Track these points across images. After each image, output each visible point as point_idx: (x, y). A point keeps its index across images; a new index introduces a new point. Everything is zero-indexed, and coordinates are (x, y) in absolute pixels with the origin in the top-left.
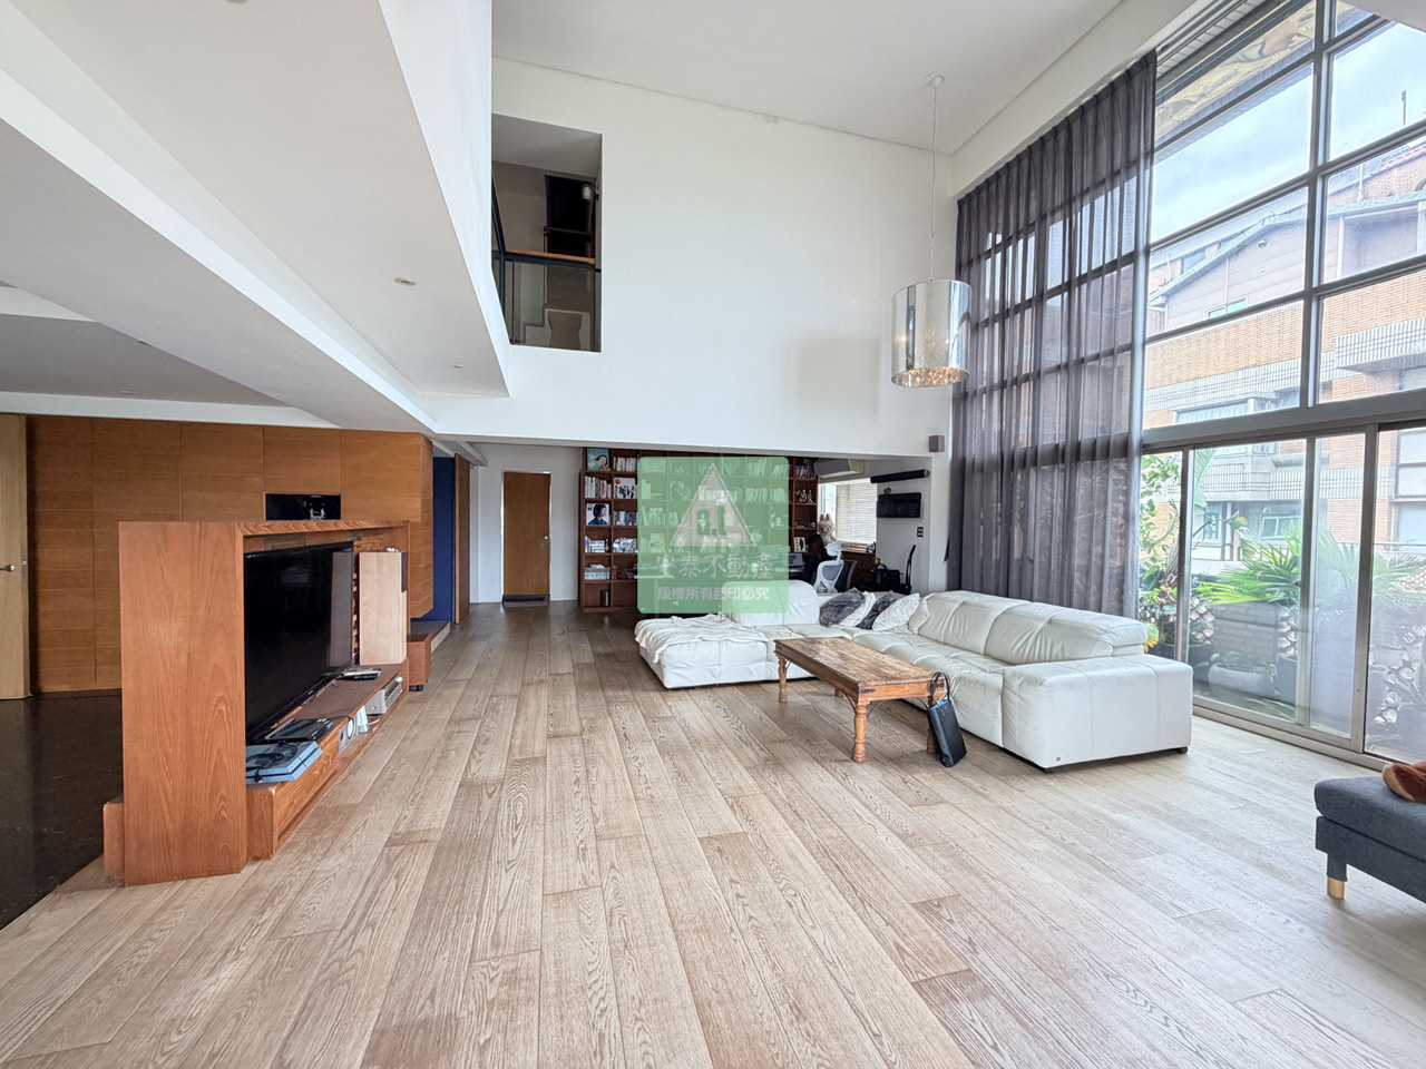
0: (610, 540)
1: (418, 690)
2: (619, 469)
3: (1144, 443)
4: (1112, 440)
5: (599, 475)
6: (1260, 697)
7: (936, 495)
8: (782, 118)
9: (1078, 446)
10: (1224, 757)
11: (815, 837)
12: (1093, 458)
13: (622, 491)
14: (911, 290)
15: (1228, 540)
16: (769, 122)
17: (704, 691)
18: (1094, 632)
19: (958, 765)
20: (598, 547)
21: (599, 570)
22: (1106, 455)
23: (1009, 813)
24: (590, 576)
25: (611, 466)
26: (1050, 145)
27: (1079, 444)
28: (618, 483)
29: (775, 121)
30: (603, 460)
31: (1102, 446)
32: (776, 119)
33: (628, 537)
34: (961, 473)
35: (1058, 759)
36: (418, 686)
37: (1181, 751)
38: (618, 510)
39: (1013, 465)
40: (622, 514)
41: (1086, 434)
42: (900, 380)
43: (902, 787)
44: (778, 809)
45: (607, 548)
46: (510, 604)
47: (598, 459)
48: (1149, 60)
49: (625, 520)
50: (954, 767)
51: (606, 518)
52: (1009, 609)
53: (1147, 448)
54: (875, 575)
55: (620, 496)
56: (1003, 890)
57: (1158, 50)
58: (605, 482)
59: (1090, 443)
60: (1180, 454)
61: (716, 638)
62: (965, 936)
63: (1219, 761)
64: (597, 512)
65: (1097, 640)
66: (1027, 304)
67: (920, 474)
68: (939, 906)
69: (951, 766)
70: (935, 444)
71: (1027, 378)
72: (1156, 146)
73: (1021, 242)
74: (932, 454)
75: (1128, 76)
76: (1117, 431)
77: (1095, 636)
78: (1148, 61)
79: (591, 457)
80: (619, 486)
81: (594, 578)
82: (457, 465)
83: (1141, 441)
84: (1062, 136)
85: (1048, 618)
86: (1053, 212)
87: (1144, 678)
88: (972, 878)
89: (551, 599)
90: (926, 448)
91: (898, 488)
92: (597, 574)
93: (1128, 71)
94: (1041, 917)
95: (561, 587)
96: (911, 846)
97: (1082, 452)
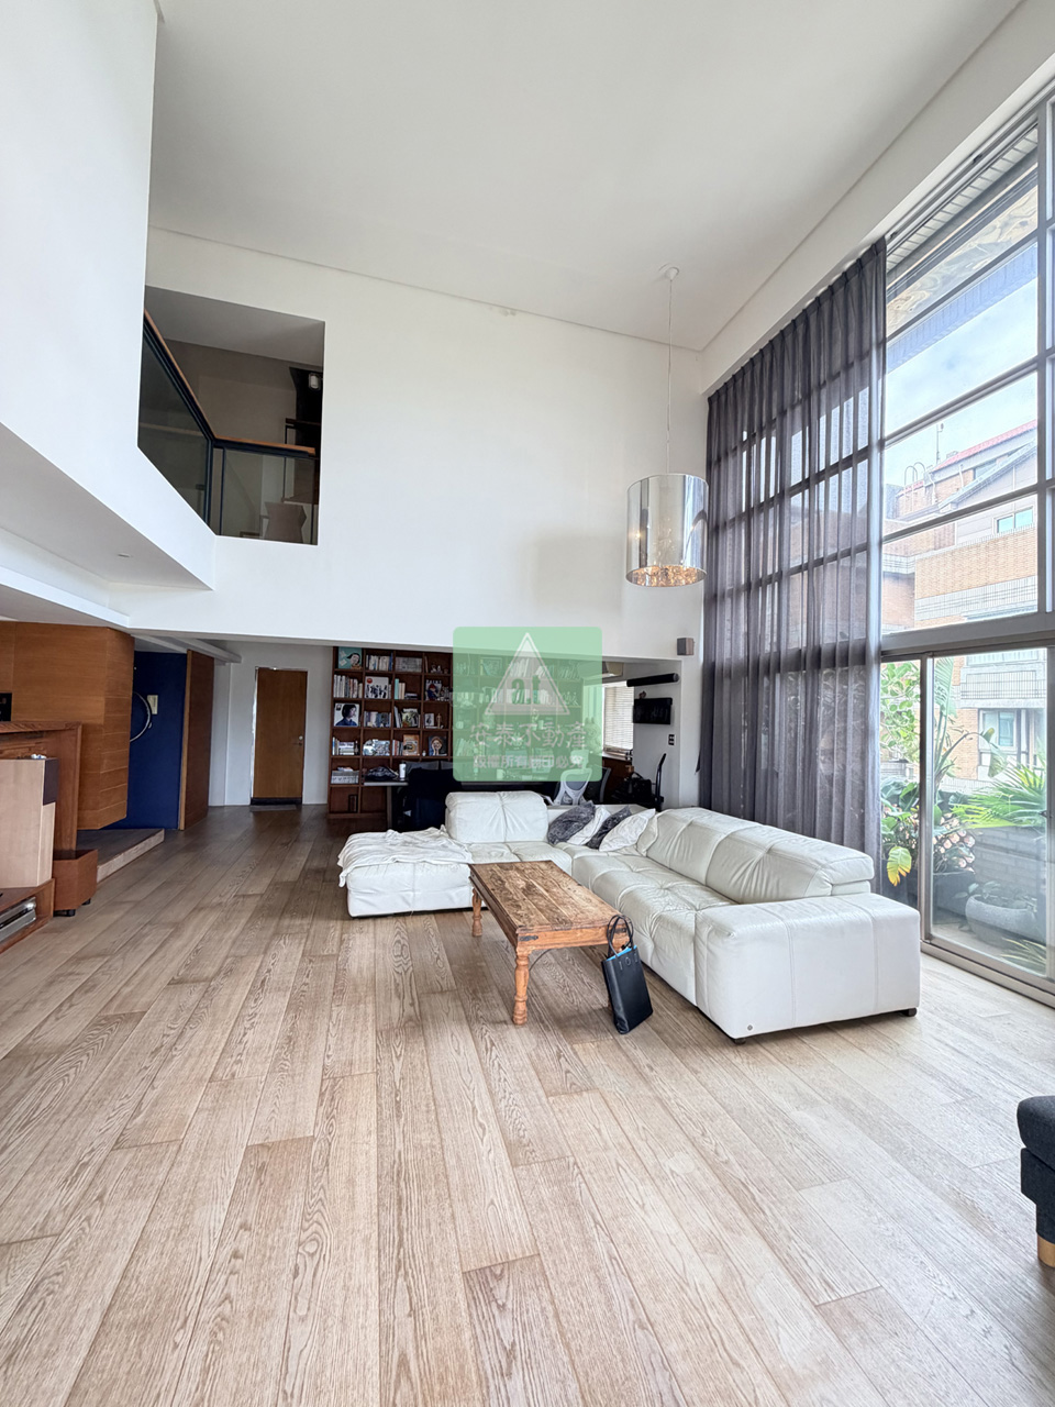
0: (359, 741)
1: (68, 915)
2: (371, 668)
3: (883, 649)
4: (851, 645)
5: (349, 674)
6: (1019, 937)
7: (687, 700)
8: (521, 311)
9: (818, 653)
10: (958, 1023)
11: (400, 1146)
12: (833, 665)
13: (374, 691)
14: (644, 484)
15: (1024, 748)
16: (506, 314)
17: (394, 920)
18: (811, 866)
19: (636, 1031)
20: (347, 749)
21: (348, 774)
22: (845, 661)
23: (665, 1107)
24: (337, 780)
25: (363, 664)
26: (789, 339)
27: (820, 650)
28: (370, 682)
29: (513, 314)
30: (355, 658)
31: (841, 652)
32: (514, 312)
33: (380, 739)
34: (711, 677)
35: (750, 1028)
36: (68, 911)
37: (908, 1013)
38: (370, 711)
39: (760, 670)
40: (374, 715)
41: (828, 637)
42: (637, 579)
43: (550, 1064)
44: (379, 1097)
45: (357, 750)
46: (258, 808)
47: (350, 657)
48: (878, 247)
49: (377, 721)
50: (629, 1034)
51: (355, 719)
52: (732, 834)
53: (886, 655)
54: (627, 784)
55: (371, 696)
56: (600, 1247)
57: (887, 237)
58: (356, 681)
59: (830, 648)
60: (917, 663)
61: (412, 858)
62: (507, 1340)
63: (951, 1028)
64: (346, 713)
65: (812, 876)
66: (769, 502)
67: (670, 678)
68: (499, 1278)
69: (626, 1032)
70: (683, 647)
71: (770, 580)
72: (887, 336)
73: (764, 441)
74: (681, 658)
75: (860, 264)
76: (856, 636)
77: (811, 871)
78: (878, 249)
79: (342, 655)
80: (371, 685)
81: (342, 782)
82: (189, 662)
83: (880, 647)
84: (801, 329)
85: (768, 846)
86: (793, 407)
87: (858, 926)
88: (569, 1224)
89: (304, 802)
90: (675, 651)
91: (654, 692)
92: (345, 777)
93: (859, 260)
94: (631, 1301)
95: (313, 792)
96: (514, 1165)
97: (823, 659)
